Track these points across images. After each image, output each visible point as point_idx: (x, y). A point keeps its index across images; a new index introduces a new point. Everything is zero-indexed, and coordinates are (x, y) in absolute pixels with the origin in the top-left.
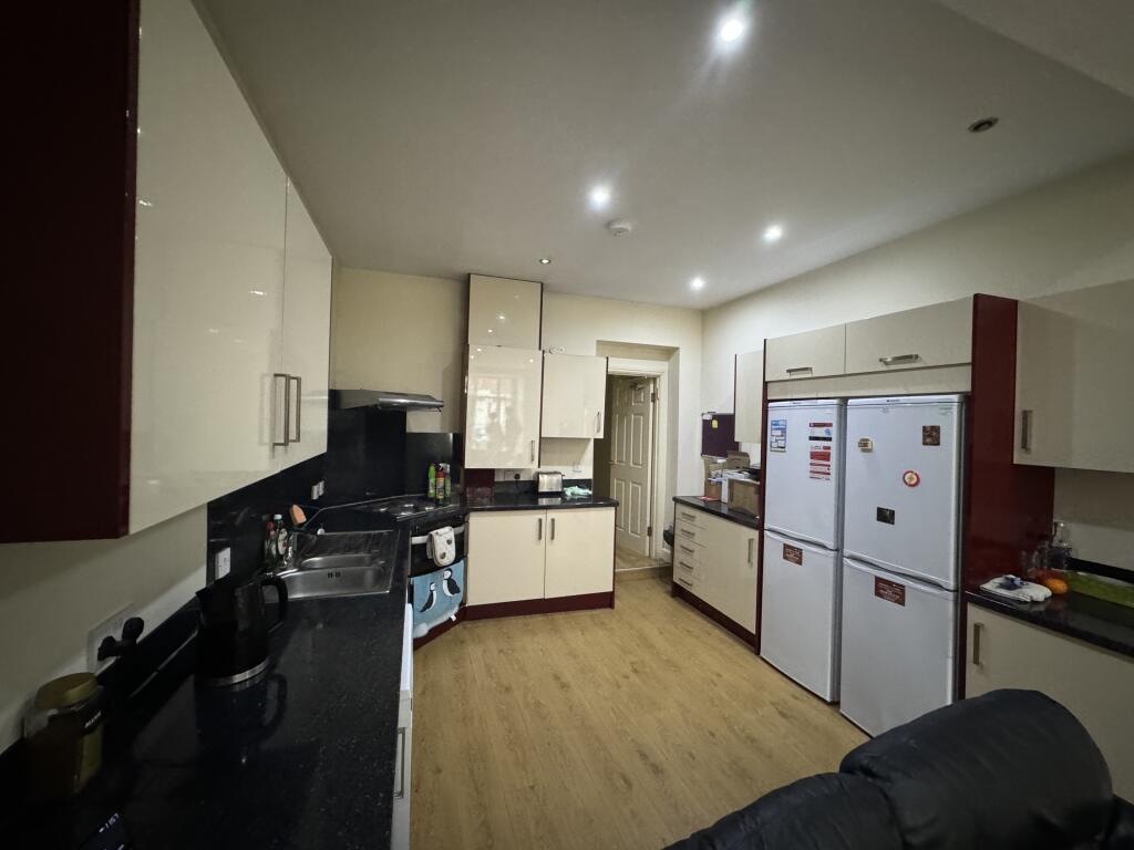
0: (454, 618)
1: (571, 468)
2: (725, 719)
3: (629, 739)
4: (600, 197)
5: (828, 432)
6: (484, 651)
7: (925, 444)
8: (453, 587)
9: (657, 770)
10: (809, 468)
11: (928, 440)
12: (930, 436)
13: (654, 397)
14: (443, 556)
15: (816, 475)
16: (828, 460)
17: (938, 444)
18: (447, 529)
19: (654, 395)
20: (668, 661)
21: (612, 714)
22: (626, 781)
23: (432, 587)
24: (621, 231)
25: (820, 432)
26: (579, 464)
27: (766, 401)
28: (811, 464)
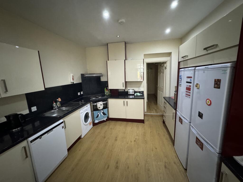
0: (105, 120)
1: (138, 88)
2: (146, 161)
3: (118, 157)
4: (106, 14)
5: (191, 80)
6: (108, 128)
7: (215, 87)
8: (104, 114)
9: (117, 167)
10: (185, 93)
11: (216, 86)
12: (217, 84)
13: (166, 68)
14: (99, 108)
15: (187, 96)
16: (190, 90)
17: (219, 88)
18: (101, 102)
19: (166, 67)
20: (145, 141)
21: (120, 150)
22: (108, 167)
23: (98, 114)
24: (122, 22)
25: (189, 80)
26: (140, 87)
27: (179, 69)
28: (186, 92)
